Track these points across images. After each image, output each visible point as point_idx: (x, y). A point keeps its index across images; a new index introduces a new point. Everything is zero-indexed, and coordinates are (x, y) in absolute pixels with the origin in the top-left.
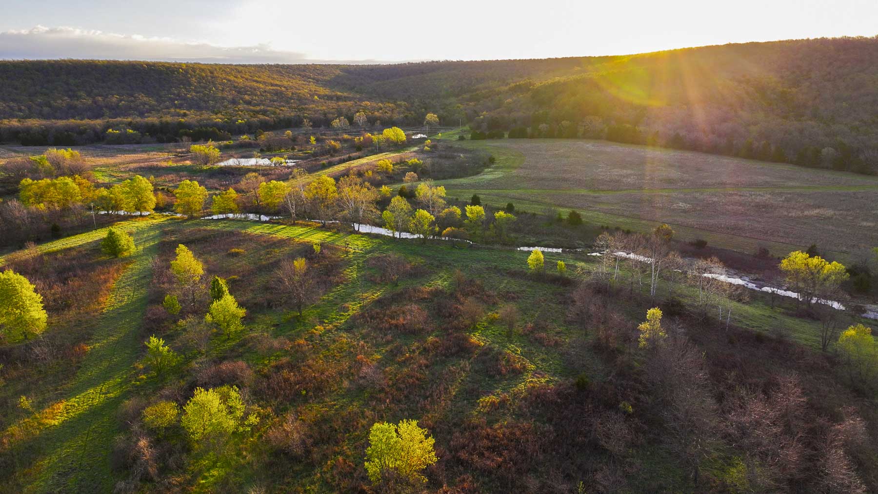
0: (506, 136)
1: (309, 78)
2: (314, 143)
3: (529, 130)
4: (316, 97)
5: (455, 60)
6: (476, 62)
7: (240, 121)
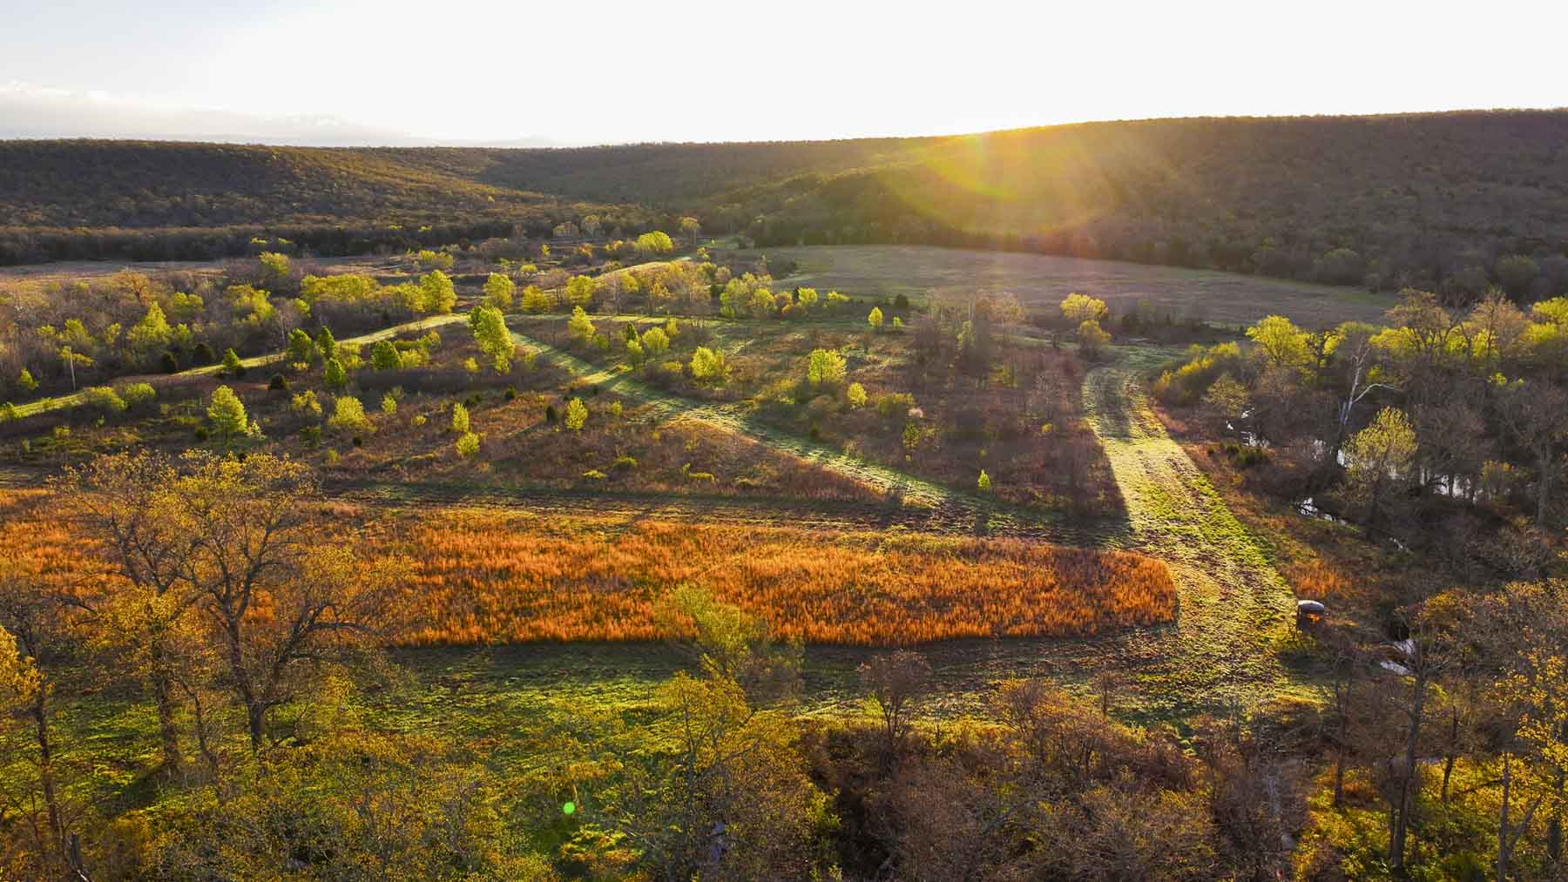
0: (801, 242)
1: (447, 170)
2: (547, 253)
3: (829, 234)
4: (490, 198)
5: (680, 141)
6: (715, 144)
7: (424, 228)
